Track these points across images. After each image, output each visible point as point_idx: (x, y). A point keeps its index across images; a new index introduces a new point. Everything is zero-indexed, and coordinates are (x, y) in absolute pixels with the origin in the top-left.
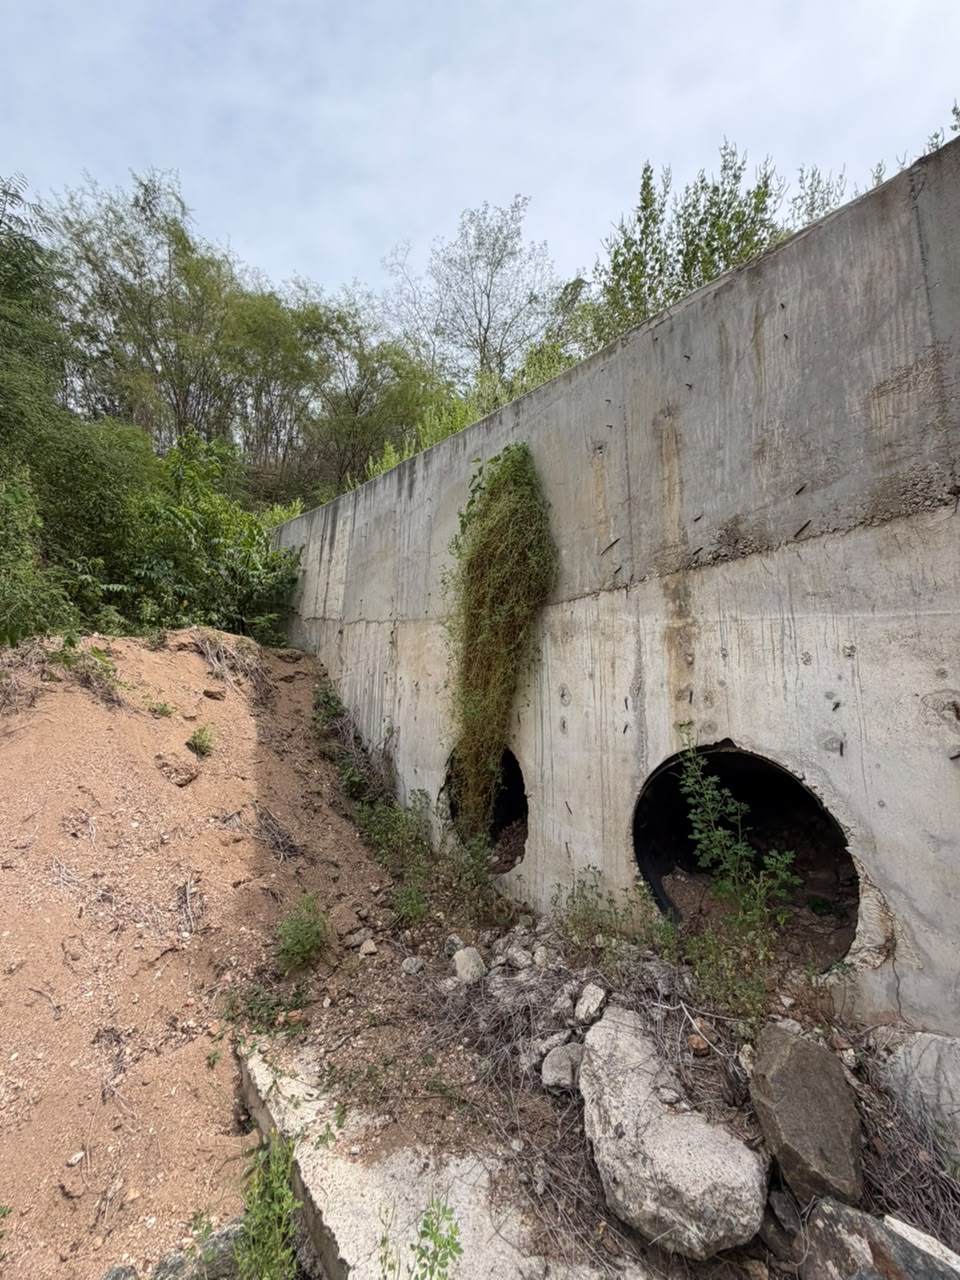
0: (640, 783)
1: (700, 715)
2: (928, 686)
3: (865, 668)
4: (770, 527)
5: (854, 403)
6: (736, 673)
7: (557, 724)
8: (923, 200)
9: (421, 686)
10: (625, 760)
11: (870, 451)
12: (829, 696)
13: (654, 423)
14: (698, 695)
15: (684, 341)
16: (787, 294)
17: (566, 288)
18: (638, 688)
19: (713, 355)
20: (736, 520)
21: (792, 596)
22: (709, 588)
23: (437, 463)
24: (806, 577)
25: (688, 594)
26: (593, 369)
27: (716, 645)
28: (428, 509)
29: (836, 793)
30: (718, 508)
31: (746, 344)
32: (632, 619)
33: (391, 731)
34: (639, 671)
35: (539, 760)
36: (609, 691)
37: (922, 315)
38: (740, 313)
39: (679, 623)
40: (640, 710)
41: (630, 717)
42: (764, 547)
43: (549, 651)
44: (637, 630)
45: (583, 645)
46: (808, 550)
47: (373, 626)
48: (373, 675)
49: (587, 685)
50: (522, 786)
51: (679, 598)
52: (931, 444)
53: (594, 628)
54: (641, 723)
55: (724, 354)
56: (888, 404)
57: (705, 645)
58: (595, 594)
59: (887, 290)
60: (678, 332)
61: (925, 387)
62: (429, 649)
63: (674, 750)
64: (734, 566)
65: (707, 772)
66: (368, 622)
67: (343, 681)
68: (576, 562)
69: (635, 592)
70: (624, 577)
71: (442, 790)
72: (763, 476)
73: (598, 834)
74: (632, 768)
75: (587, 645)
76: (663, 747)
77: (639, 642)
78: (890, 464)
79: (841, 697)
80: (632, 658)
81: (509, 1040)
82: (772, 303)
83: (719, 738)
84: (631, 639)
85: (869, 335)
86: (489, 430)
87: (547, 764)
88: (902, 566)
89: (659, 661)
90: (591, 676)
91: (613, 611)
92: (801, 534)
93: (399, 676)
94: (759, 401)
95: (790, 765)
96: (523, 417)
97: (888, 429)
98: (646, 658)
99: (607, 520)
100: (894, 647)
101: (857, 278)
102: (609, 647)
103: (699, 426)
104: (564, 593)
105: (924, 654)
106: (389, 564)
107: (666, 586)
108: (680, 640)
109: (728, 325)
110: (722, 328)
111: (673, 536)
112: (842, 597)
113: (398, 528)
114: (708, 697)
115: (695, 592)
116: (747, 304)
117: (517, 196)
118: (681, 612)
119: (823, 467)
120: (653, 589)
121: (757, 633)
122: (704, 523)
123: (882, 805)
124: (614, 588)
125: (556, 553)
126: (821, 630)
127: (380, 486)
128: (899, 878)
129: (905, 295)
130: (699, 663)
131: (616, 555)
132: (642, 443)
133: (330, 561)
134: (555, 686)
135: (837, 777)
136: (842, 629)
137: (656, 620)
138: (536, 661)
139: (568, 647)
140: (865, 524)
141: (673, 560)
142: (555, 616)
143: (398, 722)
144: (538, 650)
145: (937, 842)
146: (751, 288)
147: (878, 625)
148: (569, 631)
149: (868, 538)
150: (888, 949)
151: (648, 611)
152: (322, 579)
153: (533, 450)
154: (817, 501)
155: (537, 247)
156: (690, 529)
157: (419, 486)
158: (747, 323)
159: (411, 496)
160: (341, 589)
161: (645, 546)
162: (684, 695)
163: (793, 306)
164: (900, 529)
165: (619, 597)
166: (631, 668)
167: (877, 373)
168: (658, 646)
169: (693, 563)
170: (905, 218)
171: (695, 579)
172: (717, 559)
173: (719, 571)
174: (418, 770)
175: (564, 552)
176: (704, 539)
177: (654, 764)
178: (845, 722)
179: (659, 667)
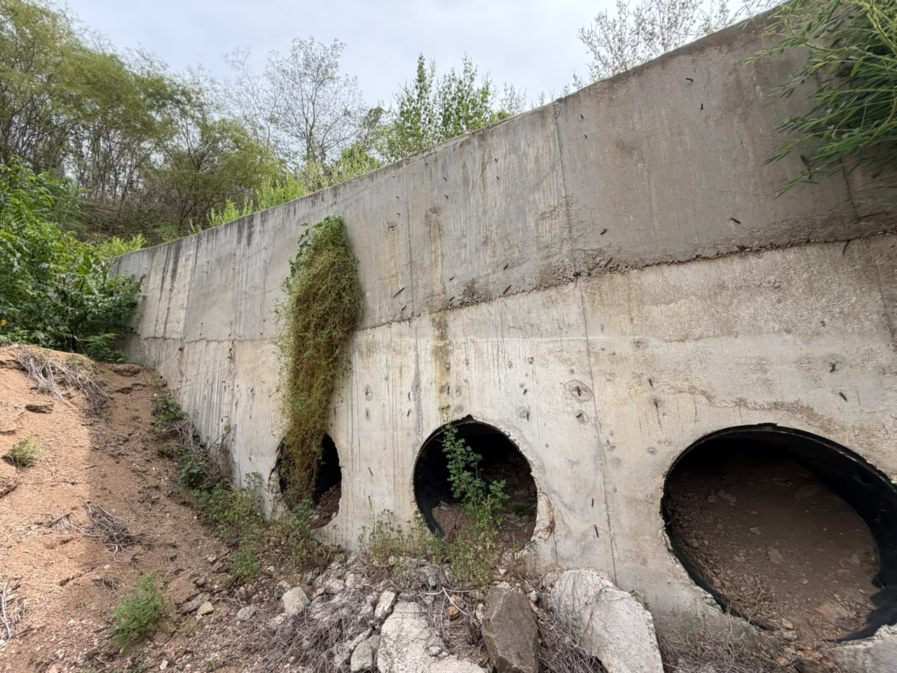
0: (418, 449)
1: (454, 401)
2: (567, 379)
3: (538, 369)
4: (491, 287)
5: (531, 221)
6: (473, 374)
7: (363, 413)
8: (560, 120)
9: (256, 390)
10: (408, 435)
11: (539, 249)
12: (522, 386)
13: (426, 216)
14: (453, 389)
15: (444, 168)
16: (498, 154)
17: (370, 112)
18: (417, 386)
19: (460, 181)
20: (473, 282)
21: (503, 328)
22: (459, 321)
23: (271, 222)
24: (510, 317)
25: (446, 326)
26: (388, 175)
27: (463, 358)
28: (264, 255)
29: (526, 442)
30: (463, 273)
31: (477, 178)
32: (413, 341)
33: (228, 429)
34: (417, 375)
35: (350, 439)
36: (398, 389)
37: (561, 180)
38: (474, 159)
39: (441, 344)
40: (418, 401)
41: (412, 405)
42: (488, 299)
43: (357, 361)
44: (416, 348)
45: (381, 357)
46: (510, 301)
47: (213, 345)
48: (212, 385)
49: (384, 385)
50: (337, 460)
51: (442, 326)
52: (566, 248)
53: (388, 346)
54: (419, 409)
55: (466, 181)
56: (546, 225)
57: (456, 358)
58: (389, 323)
59: (545, 162)
60: (440, 162)
61: (562, 219)
62: (264, 363)
63: (439, 424)
64: (472, 308)
65: (458, 437)
66: (208, 341)
67: (182, 390)
68: (377, 301)
69: (414, 323)
70: (408, 313)
71: (273, 470)
72: (487, 256)
73: (391, 486)
74: (413, 440)
75: (384, 357)
76: (433, 423)
77: (417, 356)
78: (548, 257)
79: (526, 387)
80: (413, 366)
81: (326, 647)
82: (490, 157)
83: (464, 415)
84: (412, 354)
85: (537, 186)
86: (314, 203)
87: (356, 442)
88: (554, 313)
89: (429, 368)
90: (387, 379)
91: (401, 335)
92: (506, 292)
93: (236, 384)
94: (485, 212)
95: (503, 428)
96: (340, 199)
97: (547, 238)
98: (422, 366)
99: (396, 275)
100: (551, 358)
101: (532, 153)
102: (398, 359)
103: (453, 221)
104: (369, 322)
105: (565, 361)
106: (229, 295)
107: (433, 320)
108: (442, 354)
109: (468, 164)
110: (464, 166)
111: (438, 289)
112: (528, 329)
113: (237, 268)
114: (458, 390)
115: (450, 324)
116: (478, 154)
117: (336, 40)
118: (443, 337)
119: (517, 255)
120: (425, 322)
121: (485, 350)
122: (455, 281)
123: (547, 446)
124: (402, 320)
125: (363, 295)
126: (517, 347)
127: (222, 234)
128: (555, 487)
129: (553, 168)
130: (453, 369)
131: (403, 298)
132: (419, 228)
133: (171, 290)
134: (361, 387)
135: (526, 433)
136: (527, 347)
137: (428, 342)
138: (348, 370)
139: (371, 359)
140: (537, 288)
141: (438, 304)
142: (362, 338)
143: (235, 421)
144: (350, 362)
145: (572, 463)
146: (480, 146)
147: (544, 345)
148: (371, 348)
149: (539, 296)
150: (551, 528)
151: (423, 336)
152: (164, 305)
153: (347, 222)
154: (515, 274)
155: (350, 79)
156: (448, 284)
157: (256, 237)
158: (478, 166)
159: (249, 244)
160: (182, 314)
161: (421, 293)
162: (444, 389)
163: (501, 161)
164: (552, 292)
165: (405, 325)
166: (412, 373)
167: (542, 207)
168: (429, 358)
169: (449, 306)
170: (552, 127)
171: (451, 316)
172: (463, 304)
173: (464, 311)
174: (252, 457)
175: (368, 294)
176: (455, 291)
177: (426, 435)
178: (530, 401)
179: (430, 372)
